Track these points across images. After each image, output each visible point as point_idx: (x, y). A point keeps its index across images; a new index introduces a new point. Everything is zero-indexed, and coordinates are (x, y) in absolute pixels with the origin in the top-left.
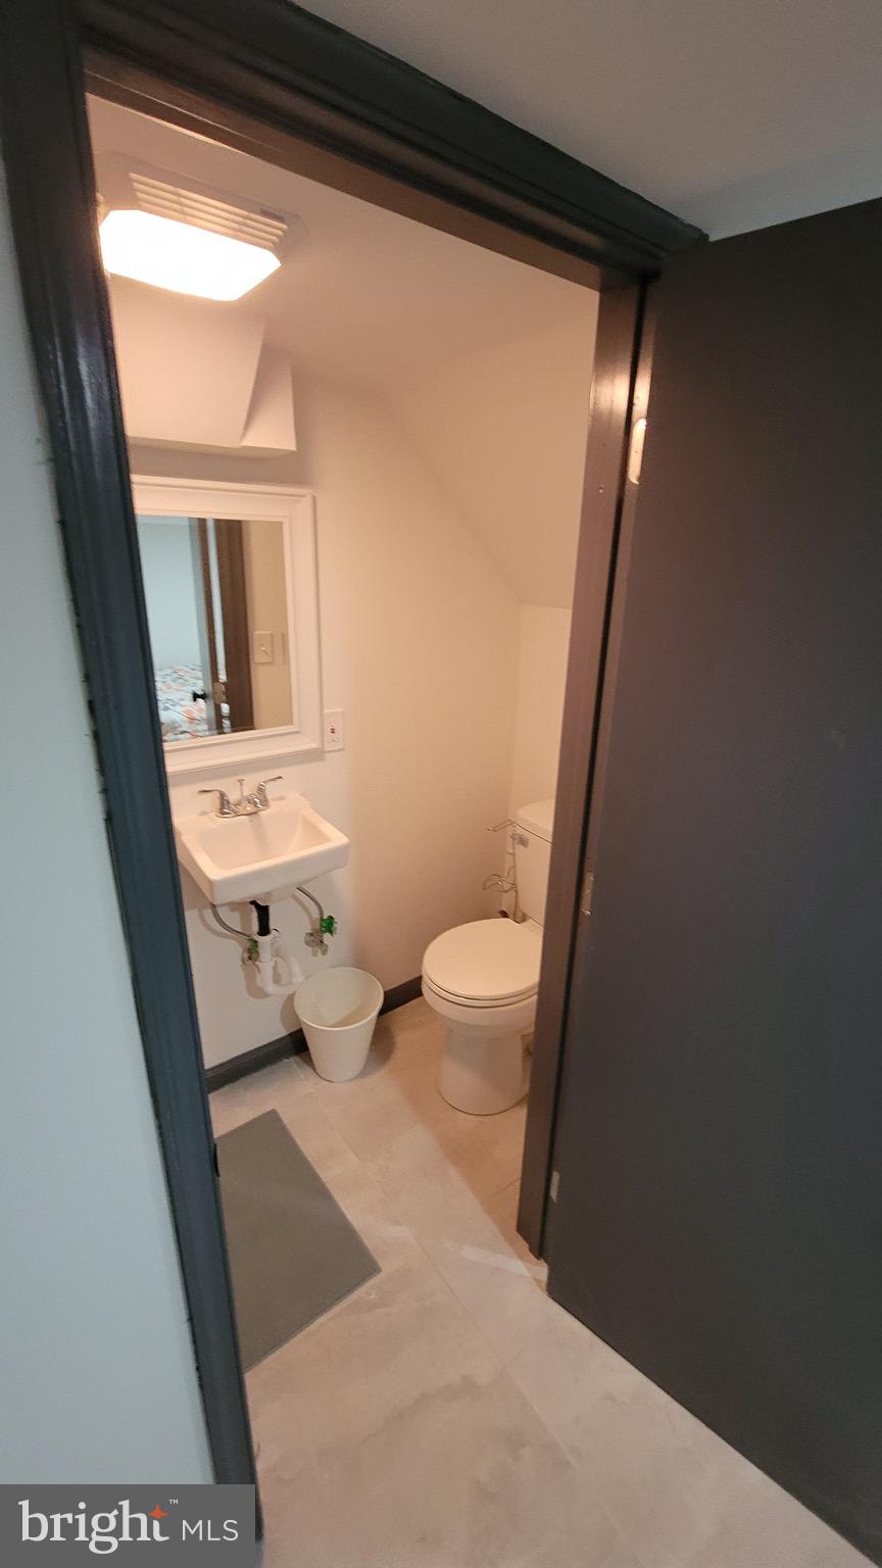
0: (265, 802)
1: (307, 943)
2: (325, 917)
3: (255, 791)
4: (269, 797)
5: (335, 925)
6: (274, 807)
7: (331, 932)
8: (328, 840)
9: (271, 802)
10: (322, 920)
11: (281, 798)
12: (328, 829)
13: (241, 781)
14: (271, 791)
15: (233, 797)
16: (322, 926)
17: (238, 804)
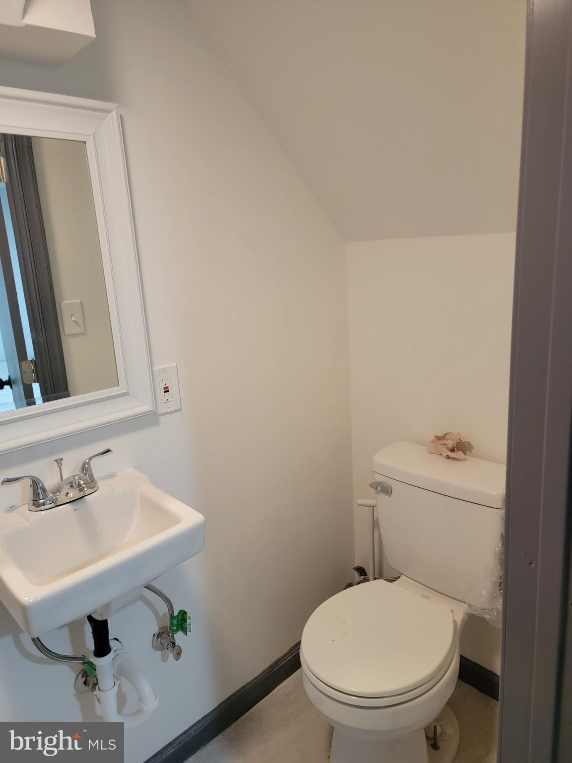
0: (92, 483)
1: (155, 648)
2: (176, 614)
3: (78, 471)
4: (96, 476)
5: (188, 621)
6: (104, 488)
7: (185, 631)
8: (176, 520)
9: (100, 483)
10: (172, 617)
11: (113, 475)
12: (176, 506)
13: (59, 462)
14: (98, 468)
15: (50, 481)
16: (172, 624)
17: (58, 490)
